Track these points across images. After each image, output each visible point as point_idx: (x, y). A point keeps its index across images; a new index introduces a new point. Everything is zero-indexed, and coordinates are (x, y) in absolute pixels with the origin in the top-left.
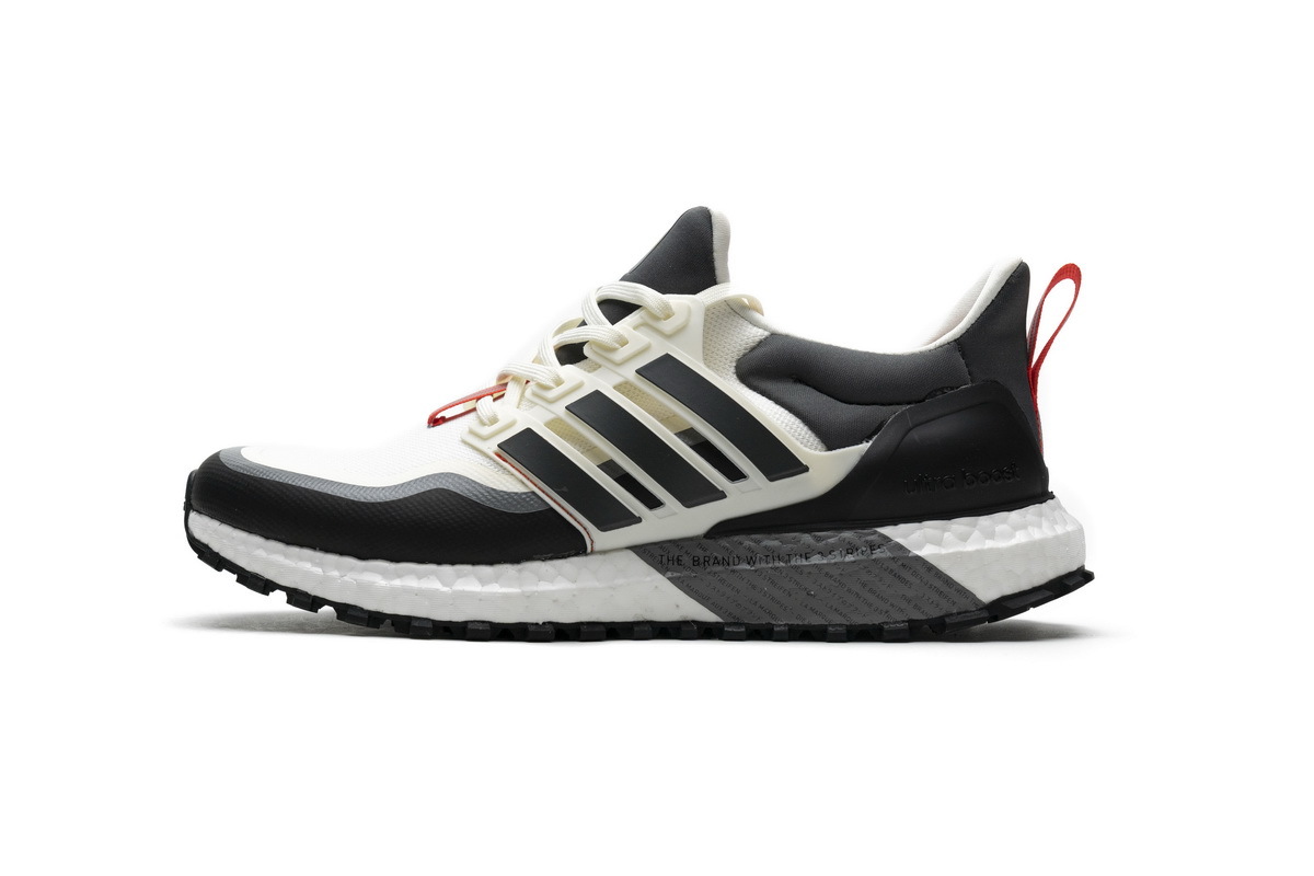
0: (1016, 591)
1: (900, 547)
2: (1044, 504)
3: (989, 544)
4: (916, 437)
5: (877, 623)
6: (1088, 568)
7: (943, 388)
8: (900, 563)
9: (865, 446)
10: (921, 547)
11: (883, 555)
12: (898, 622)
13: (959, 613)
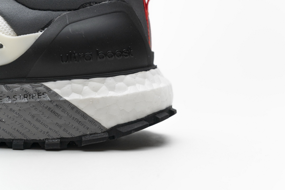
0: (126, 121)
1: (56, 95)
2: (148, 72)
3: (112, 94)
4: (70, 30)
5: (42, 139)
6: (174, 107)
7: (90, 2)
8: (55, 104)
9: (40, 34)
10: (68, 95)
11: (45, 99)
12: (54, 139)
13: (91, 134)
